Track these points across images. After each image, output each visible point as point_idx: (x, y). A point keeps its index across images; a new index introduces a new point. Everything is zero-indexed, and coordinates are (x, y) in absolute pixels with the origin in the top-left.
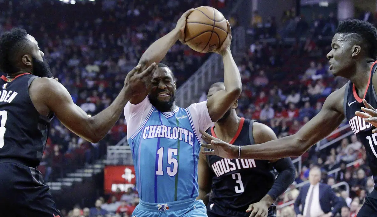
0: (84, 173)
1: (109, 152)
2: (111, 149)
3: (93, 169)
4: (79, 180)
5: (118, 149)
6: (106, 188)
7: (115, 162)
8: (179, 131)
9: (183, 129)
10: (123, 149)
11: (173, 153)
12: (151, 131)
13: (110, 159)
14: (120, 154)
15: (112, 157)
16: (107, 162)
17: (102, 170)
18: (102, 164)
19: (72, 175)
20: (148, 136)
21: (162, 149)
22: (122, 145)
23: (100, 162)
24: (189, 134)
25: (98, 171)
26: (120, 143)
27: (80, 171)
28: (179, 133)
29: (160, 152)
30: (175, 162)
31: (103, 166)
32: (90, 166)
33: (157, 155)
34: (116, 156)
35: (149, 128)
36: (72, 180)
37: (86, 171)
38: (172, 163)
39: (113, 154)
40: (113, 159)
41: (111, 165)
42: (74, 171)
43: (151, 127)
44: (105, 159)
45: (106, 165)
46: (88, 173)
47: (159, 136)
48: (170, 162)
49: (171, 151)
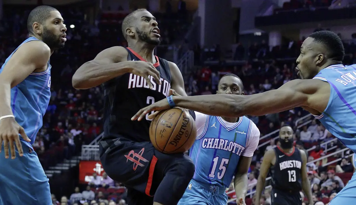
0: (62, 166)
1: (83, 150)
2: (85, 148)
3: (70, 163)
4: (59, 172)
5: (90, 148)
6: (81, 179)
7: (88, 158)
8: (234, 146)
9: (238, 144)
10: (94, 148)
11: (225, 162)
12: (209, 143)
13: (84, 156)
14: (92, 151)
15: (85, 154)
16: (81, 158)
17: (78, 164)
18: (77, 159)
19: (52, 168)
20: (207, 146)
21: (217, 158)
22: (94, 144)
23: (76, 158)
24: (242, 148)
25: (74, 165)
26: (93, 142)
27: (60, 165)
28: (233, 147)
29: (216, 160)
30: (224, 168)
31: (79, 161)
32: (68, 161)
33: (213, 162)
34: (88, 153)
35: (208, 140)
36: (53, 172)
37: (64, 165)
38: (222, 169)
39: (86, 151)
40: (87, 156)
41: (85, 161)
42: (55, 165)
43: (209, 139)
44: (80, 155)
45: (80, 160)
46: (65, 166)
47: (216, 148)
48: (220, 169)
49: (224, 160)
